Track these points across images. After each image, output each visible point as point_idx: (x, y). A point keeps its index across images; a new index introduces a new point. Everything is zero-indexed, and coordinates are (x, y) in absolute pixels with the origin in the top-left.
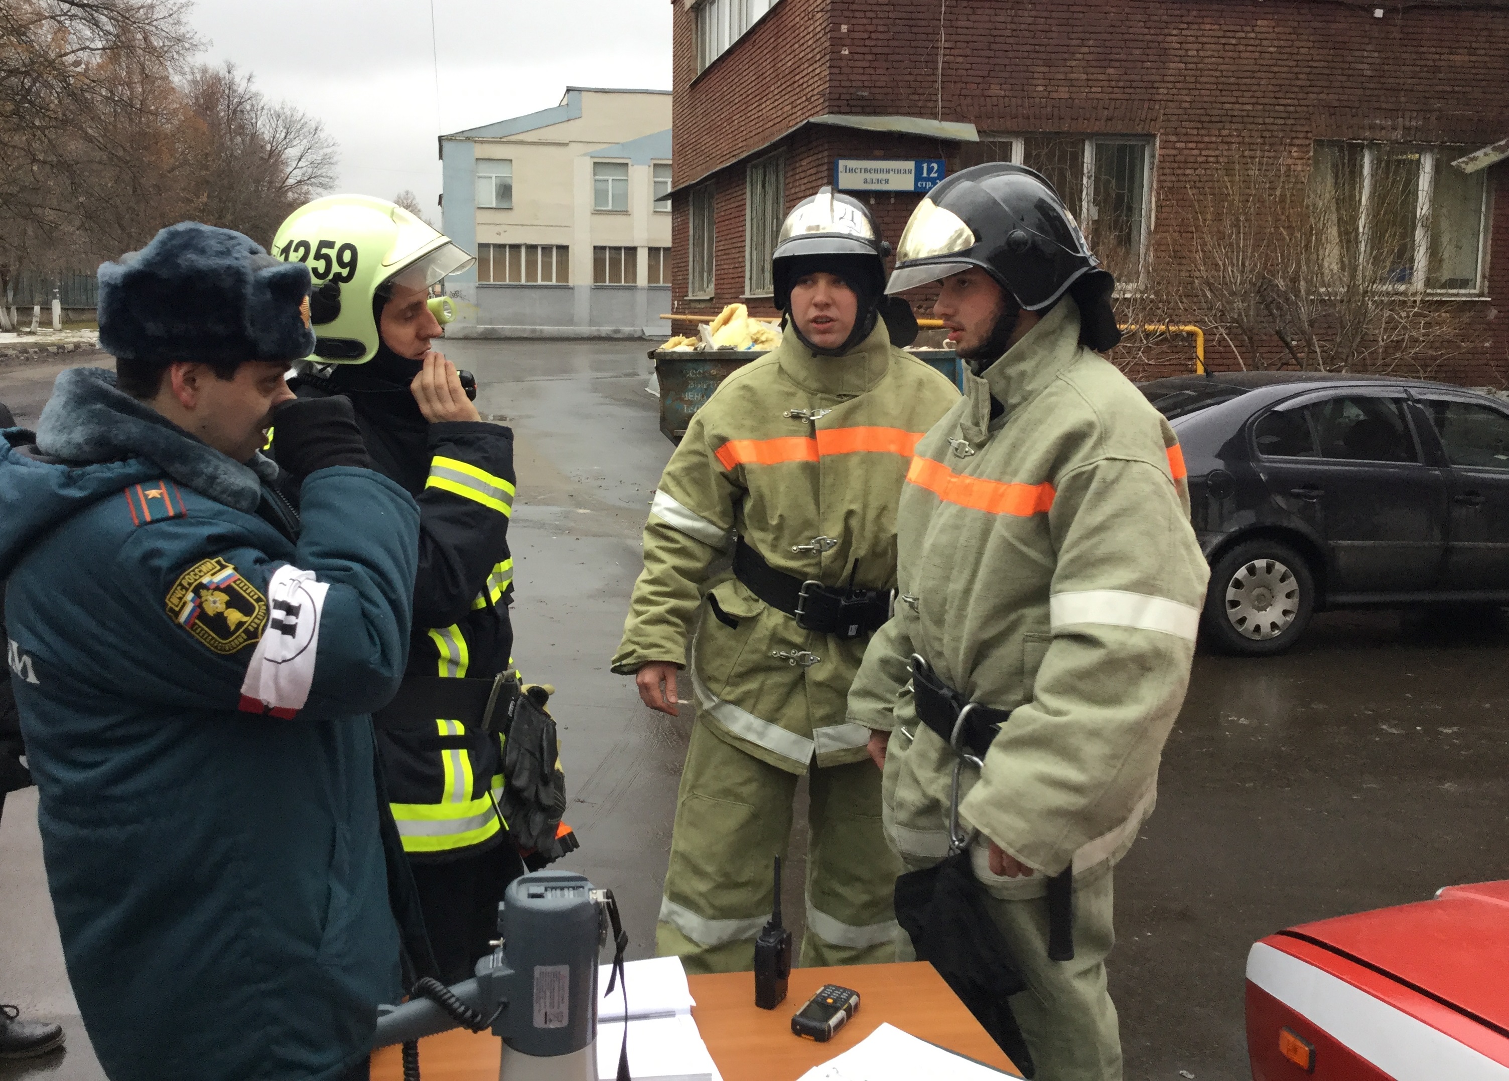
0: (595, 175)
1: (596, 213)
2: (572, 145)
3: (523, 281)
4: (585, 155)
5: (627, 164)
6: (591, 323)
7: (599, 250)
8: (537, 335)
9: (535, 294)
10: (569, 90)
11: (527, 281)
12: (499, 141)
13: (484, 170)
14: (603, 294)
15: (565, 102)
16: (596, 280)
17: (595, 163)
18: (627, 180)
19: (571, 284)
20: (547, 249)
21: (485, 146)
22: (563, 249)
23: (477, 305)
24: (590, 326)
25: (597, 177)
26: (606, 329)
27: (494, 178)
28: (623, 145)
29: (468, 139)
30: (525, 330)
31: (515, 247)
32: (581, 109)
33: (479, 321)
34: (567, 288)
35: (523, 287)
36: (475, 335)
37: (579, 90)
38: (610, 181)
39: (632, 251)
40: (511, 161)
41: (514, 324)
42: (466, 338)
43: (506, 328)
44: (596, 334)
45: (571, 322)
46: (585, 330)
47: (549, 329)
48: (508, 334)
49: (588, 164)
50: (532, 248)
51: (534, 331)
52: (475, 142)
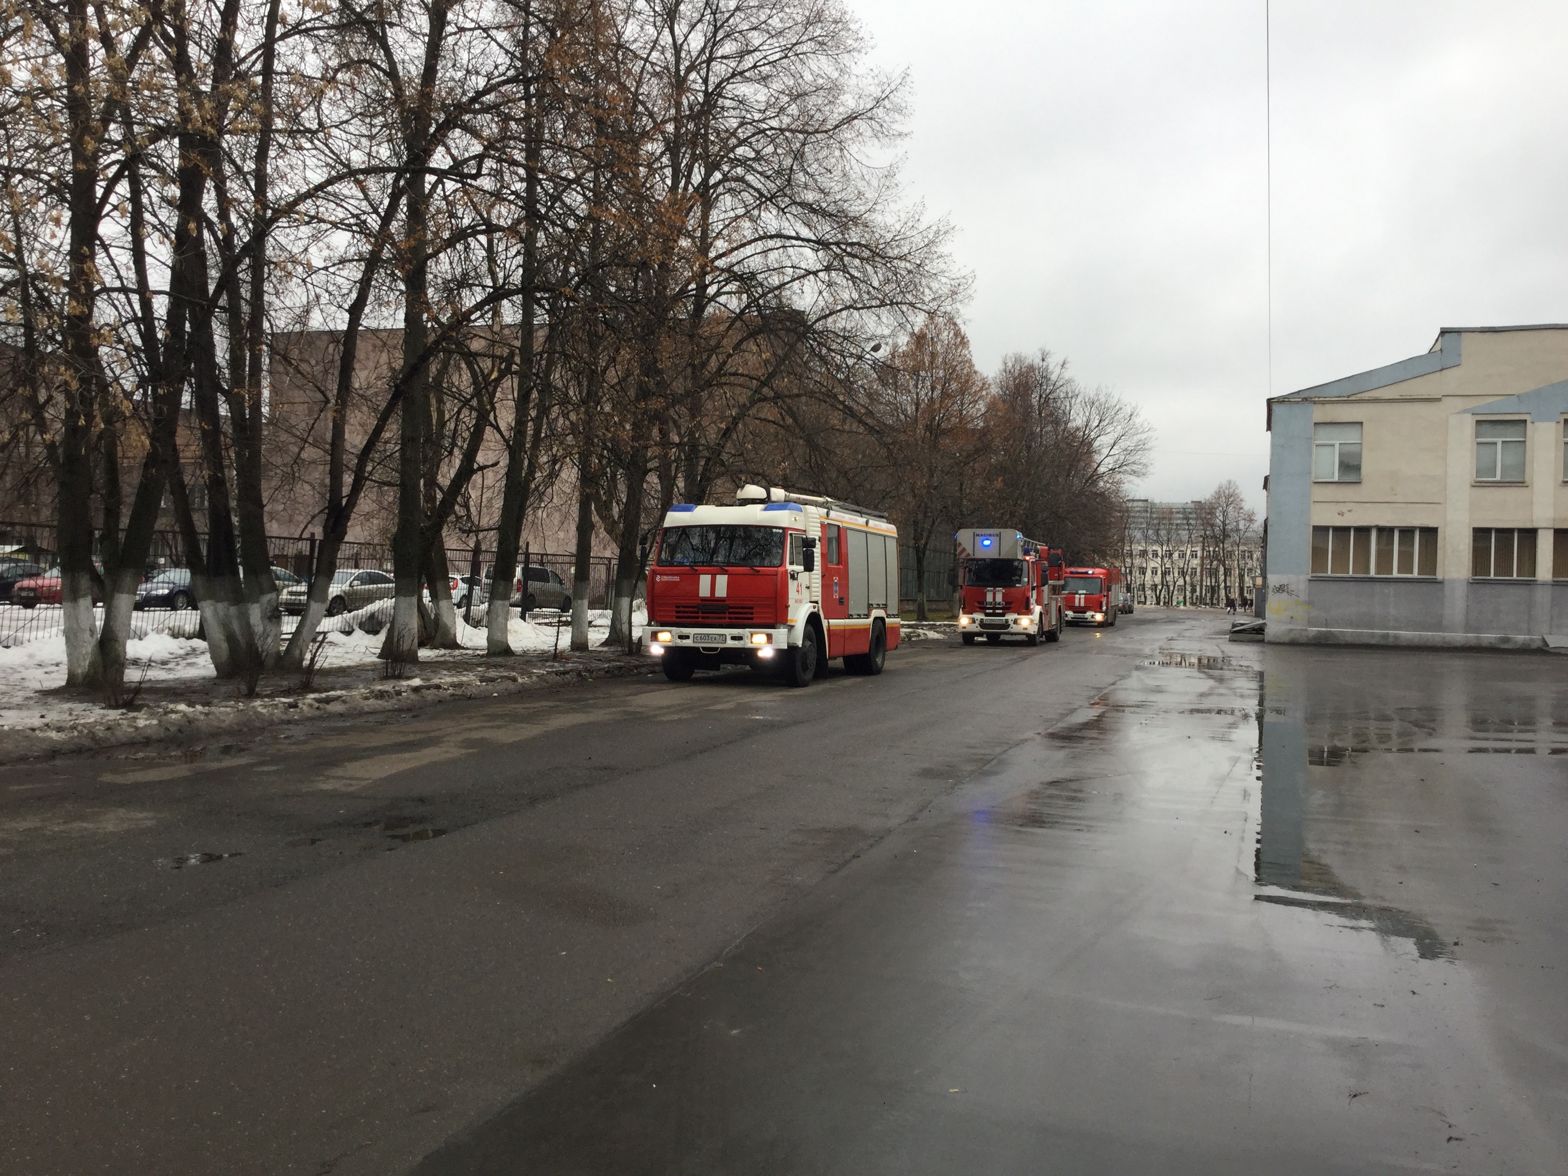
0: (1477, 437)
1: (1478, 485)
2: (1445, 399)
3: (1373, 573)
4: (1465, 411)
5: (1525, 421)
6: (1468, 628)
7: (1481, 534)
8: (1391, 641)
9: (1391, 589)
10: (1444, 332)
11: (1378, 572)
12: (1347, 401)
13: (1324, 436)
14: (1487, 590)
15: (1438, 347)
16: (1475, 571)
17: (1478, 422)
18: (1524, 442)
19: (1439, 576)
20: (1407, 532)
21: (1328, 407)
22: (1430, 534)
23: (1310, 603)
24: (1466, 632)
25: (1480, 440)
26: (1489, 637)
27: (1337, 447)
28: (1518, 396)
29: (1305, 399)
30: (1373, 635)
31: (1363, 531)
32: (1460, 355)
33: (1311, 623)
34: (1435, 582)
35: (1372, 580)
36: (1304, 640)
37: (1458, 331)
38: (1499, 446)
39: (1529, 535)
40: (1361, 423)
41: (1357, 627)
42: (1293, 644)
43: (1348, 632)
44: (1473, 642)
45: (1439, 626)
46: (1458, 637)
47: (1407, 635)
48: (1350, 640)
49: (1468, 423)
50: (1385, 532)
51: (1386, 636)
52: (1315, 403)
